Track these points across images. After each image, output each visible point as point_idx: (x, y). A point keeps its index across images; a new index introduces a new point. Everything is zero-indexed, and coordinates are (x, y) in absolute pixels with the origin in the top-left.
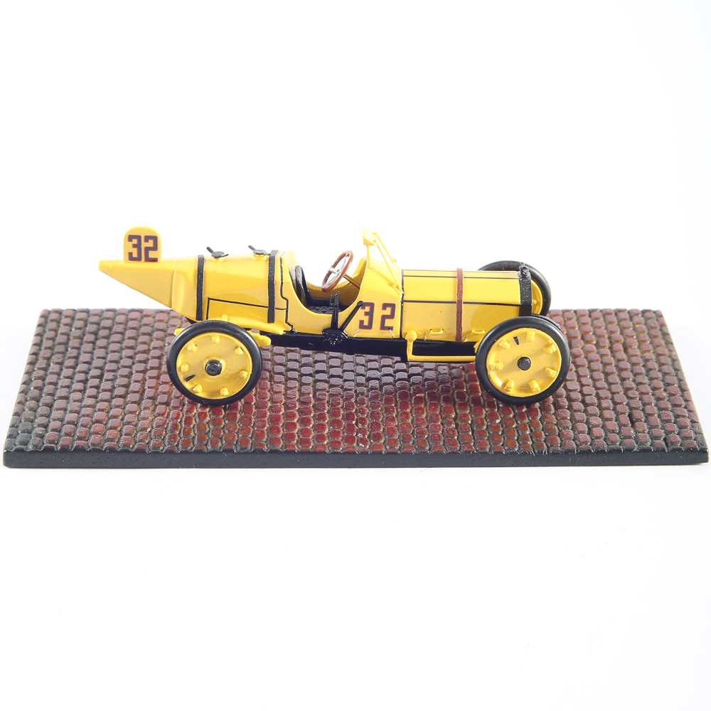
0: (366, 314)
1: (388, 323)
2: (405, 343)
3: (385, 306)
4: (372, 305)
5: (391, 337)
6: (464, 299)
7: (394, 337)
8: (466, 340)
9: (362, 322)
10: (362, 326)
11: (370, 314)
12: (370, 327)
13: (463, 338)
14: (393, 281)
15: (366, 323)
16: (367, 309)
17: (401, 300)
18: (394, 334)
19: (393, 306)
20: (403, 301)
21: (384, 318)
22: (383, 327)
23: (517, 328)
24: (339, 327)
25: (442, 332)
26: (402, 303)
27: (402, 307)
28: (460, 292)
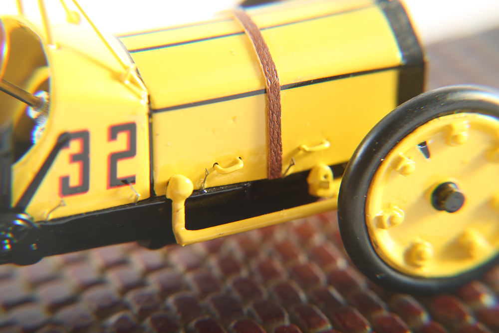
0: (74, 158)
1: (124, 169)
2: (167, 205)
3: (113, 132)
4: (84, 136)
5: (132, 200)
6: (283, 80)
7: (140, 198)
8: (291, 171)
9: (64, 180)
10: (66, 189)
11: (83, 158)
12: (83, 187)
13: (285, 167)
14: (119, 69)
15: (74, 181)
16: (75, 146)
17: (146, 110)
18: (139, 191)
19: (130, 128)
20: (152, 112)
21: (114, 158)
22: (115, 182)
23: (426, 122)
24: (14, 203)
25: (241, 165)
26: (150, 116)
27: (151, 125)
28: (267, 65)
